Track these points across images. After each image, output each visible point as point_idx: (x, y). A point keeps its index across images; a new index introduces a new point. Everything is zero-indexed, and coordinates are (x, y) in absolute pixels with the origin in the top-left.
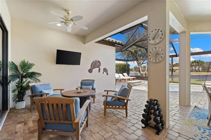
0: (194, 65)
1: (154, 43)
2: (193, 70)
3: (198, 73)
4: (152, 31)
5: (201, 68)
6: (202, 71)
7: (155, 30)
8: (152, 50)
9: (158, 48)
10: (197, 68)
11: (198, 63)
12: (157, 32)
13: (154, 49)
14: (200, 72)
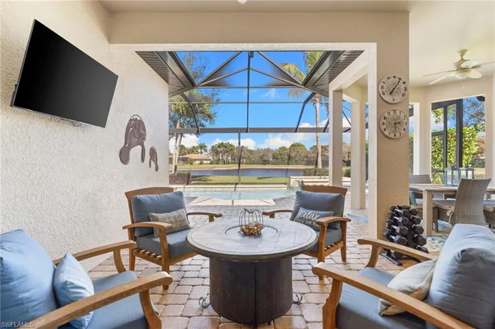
0: (221, 152)
1: (392, 102)
2: (219, 160)
3: (226, 165)
4: (388, 78)
5: (229, 158)
6: (232, 163)
7: (394, 77)
8: (389, 114)
9: (398, 113)
10: (225, 157)
11: (226, 148)
12: (397, 82)
13: (392, 113)
14: (229, 163)
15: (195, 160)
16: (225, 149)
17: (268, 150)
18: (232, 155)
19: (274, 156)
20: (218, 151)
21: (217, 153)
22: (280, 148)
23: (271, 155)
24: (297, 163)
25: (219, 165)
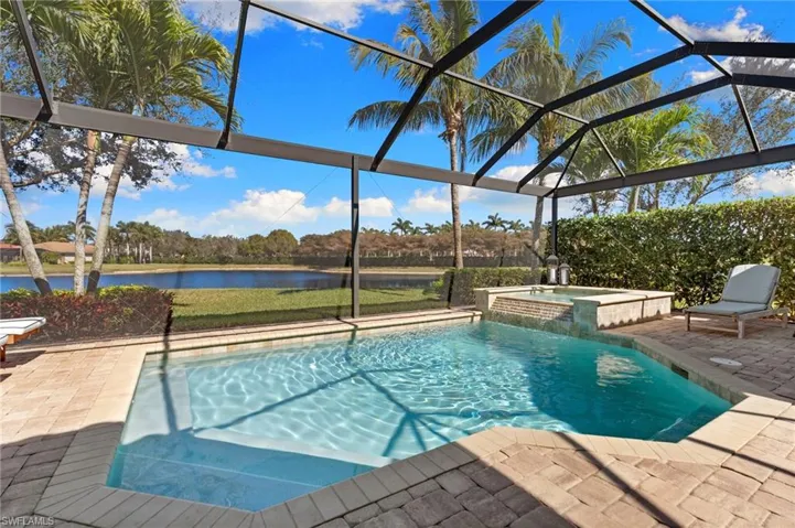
0: (129, 239)
2: (124, 255)
3: (140, 266)
5: (149, 252)
6: (155, 261)
11: (142, 233)
14: (148, 262)
15: (64, 254)
16: (140, 235)
17: (228, 239)
18: (155, 247)
19: (239, 249)
20: (121, 238)
21: (119, 242)
22: (251, 238)
23: (235, 249)
24: (279, 261)
25: (124, 266)
